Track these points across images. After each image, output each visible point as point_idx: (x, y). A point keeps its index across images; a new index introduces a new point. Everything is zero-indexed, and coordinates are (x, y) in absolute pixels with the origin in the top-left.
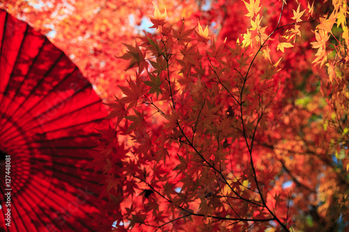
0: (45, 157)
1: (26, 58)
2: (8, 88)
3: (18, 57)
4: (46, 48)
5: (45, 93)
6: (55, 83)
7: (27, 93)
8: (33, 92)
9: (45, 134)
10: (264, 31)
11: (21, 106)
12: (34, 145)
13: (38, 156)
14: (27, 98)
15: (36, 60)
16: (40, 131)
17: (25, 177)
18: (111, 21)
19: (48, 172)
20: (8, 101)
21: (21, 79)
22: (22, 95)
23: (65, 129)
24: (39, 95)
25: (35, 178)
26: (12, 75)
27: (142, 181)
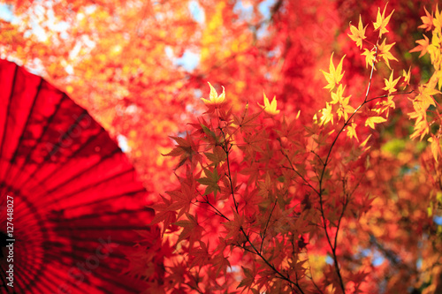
0: (63, 240)
1: (39, 117)
2: (16, 154)
3: (30, 117)
4: (65, 105)
5: (63, 159)
6: (76, 147)
7: (40, 160)
8: (47, 159)
9: (62, 211)
10: (347, 102)
11: (32, 176)
12: (48, 225)
13: (53, 238)
14: (40, 166)
15: (51, 119)
16: (57, 207)
17: (37, 267)
18: (144, 61)
19: (67, 260)
20: (15, 170)
21: (32, 143)
22: (33, 162)
23: (88, 204)
24: (55, 162)
25: (50, 267)
26: (22, 139)
27: (193, 288)
